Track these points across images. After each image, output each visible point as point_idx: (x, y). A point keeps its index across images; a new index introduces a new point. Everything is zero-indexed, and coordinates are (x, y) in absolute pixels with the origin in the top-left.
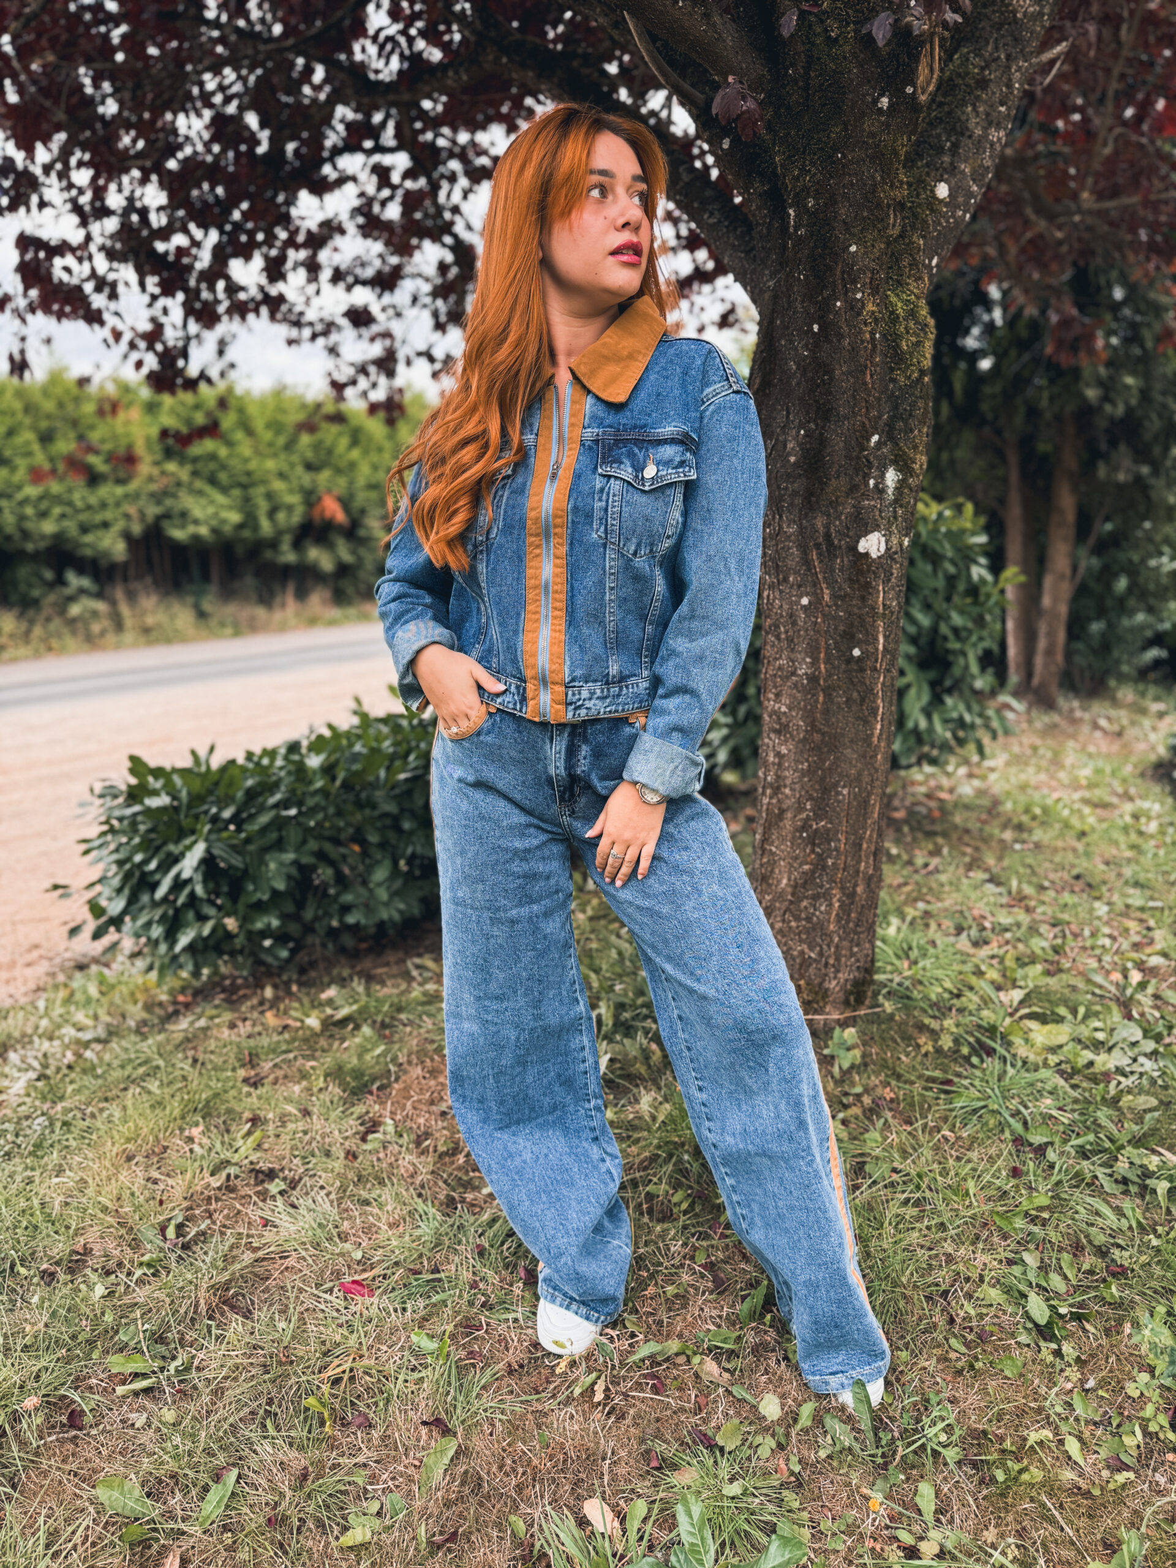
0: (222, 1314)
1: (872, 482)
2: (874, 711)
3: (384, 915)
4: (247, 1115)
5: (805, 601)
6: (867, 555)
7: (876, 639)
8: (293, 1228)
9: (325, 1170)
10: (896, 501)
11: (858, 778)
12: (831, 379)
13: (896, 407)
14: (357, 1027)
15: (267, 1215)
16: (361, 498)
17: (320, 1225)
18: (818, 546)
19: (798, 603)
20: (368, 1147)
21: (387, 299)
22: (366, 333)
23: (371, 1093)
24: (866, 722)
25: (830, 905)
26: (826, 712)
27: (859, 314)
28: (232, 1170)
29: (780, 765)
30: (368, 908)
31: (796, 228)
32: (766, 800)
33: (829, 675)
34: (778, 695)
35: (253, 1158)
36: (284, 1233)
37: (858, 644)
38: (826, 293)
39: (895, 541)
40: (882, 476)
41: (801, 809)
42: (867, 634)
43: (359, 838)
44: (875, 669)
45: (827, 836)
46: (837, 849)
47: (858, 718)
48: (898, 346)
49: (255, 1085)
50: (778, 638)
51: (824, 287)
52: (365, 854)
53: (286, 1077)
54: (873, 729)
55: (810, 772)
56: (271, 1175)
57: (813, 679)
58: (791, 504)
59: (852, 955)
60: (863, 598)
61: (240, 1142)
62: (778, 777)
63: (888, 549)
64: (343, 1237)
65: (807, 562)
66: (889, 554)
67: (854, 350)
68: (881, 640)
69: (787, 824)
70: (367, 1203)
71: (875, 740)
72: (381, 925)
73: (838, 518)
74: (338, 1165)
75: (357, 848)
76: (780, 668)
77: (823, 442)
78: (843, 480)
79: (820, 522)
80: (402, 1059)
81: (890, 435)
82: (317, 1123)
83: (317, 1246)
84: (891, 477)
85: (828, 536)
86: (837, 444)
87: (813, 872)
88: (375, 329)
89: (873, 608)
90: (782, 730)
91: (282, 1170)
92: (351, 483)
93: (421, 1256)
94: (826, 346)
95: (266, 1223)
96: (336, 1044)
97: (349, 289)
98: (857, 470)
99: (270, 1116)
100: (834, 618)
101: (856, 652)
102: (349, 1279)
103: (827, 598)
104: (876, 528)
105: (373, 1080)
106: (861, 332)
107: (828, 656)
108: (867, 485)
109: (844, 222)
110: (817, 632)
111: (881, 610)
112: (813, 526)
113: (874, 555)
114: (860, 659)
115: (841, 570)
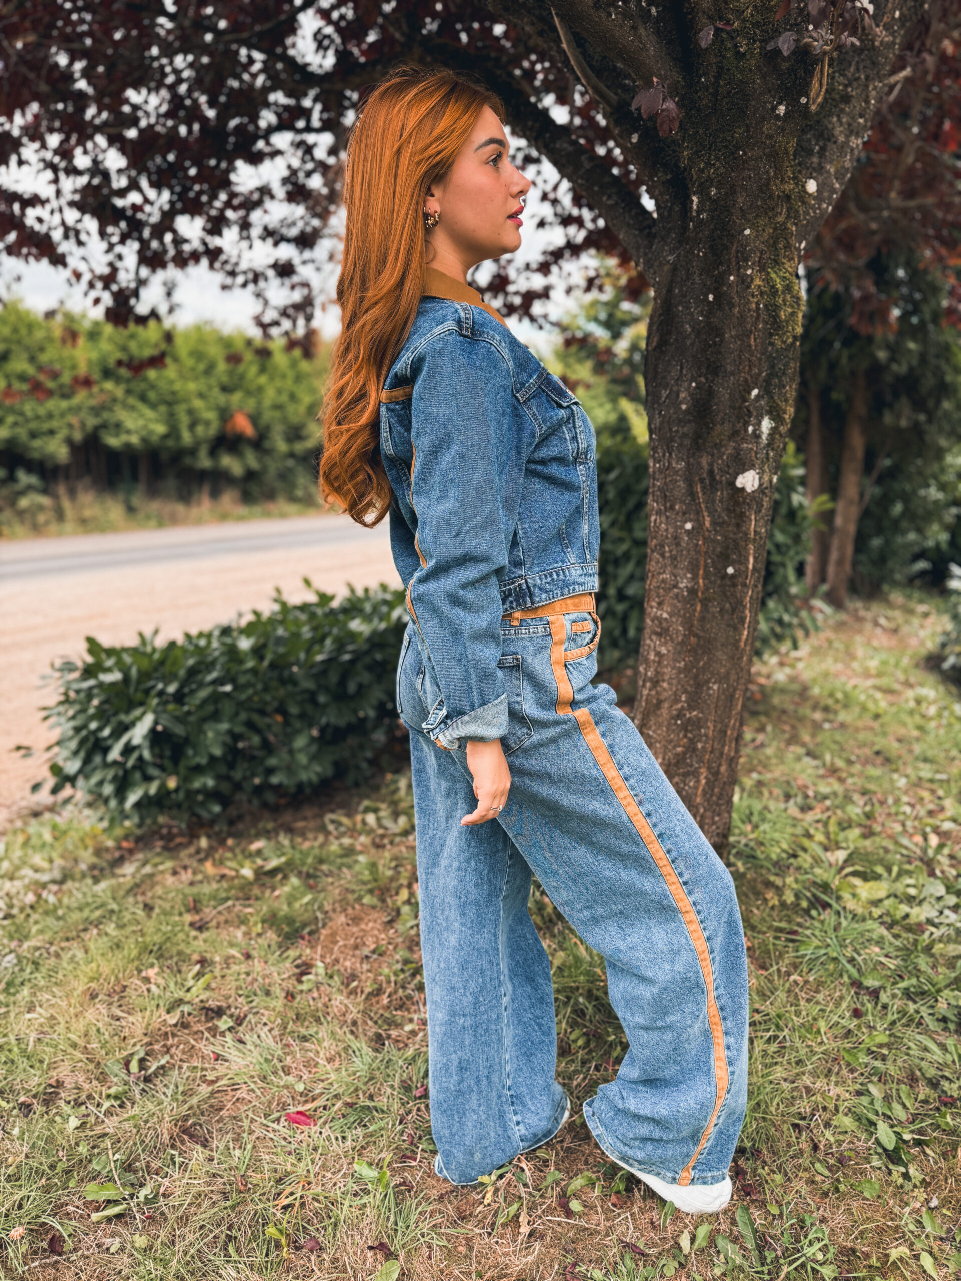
0: (183, 1142)
1: (751, 429)
2: (742, 621)
3: (304, 776)
4: (196, 957)
5: (688, 526)
6: (743, 490)
7: (747, 560)
8: (243, 1062)
9: (267, 1008)
10: (769, 445)
11: (727, 675)
12: (722, 341)
13: (773, 367)
14: (285, 877)
15: (218, 1050)
16: (268, 416)
17: (266, 1060)
18: (702, 481)
19: (682, 527)
20: (305, 987)
21: (307, 254)
22: (288, 282)
23: (303, 938)
24: (735, 629)
25: (698, 781)
26: (702, 619)
27: (749, 287)
28: (186, 1008)
29: (659, 662)
30: (290, 770)
31: (699, 212)
32: (645, 692)
33: (707, 589)
34: (660, 604)
35: (202, 997)
36: (234, 1067)
37: (732, 564)
38: (722, 268)
39: (766, 478)
40: (759, 424)
41: (677, 700)
42: (740, 555)
43: (282, 710)
44: (744, 585)
45: (698, 723)
46: (706, 735)
47: (729, 626)
48: (778, 316)
49: (200, 929)
50: (662, 555)
51: (721, 263)
52: (287, 723)
53: (226, 922)
54: (741, 634)
55: (686, 670)
56: (219, 1012)
57: (692, 592)
58: (681, 445)
59: (714, 823)
60: (738, 526)
61: (190, 983)
62: (657, 672)
63: (761, 485)
64: (287, 1071)
65: (692, 495)
66: (761, 490)
67: (742, 317)
68: (751, 560)
69: (664, 711)
70: (305, 1039)
71: (742, 644)
72: (300, 786)
73: (721, 457)
74: (279, 1003)
75: (279, 718)
76: (663, 581)
77: (710, 393)
78: (727, 426)
79: (704, 461)
80: (328, 907)
81: (767, 391)
82: (257, 966)
83: (264, 1079)
84: (766, 425)
85: (711, 473)
86: (723, 393)
87: (684, 753)
88: (295, 279)
89: (746, 534)
90: (663, 633)
91: (229, 1007)
92: (259, 403)
93: (357, 1090)
94: (719, 314)
95: (217, 1057)
96: (268, 893)
97: (276, 244)
98: (739, 418)
99: (217, 959)
100: (714, 541)
101: (730, 571)
102: (295, 1110)
103: (707, 524)
104: (752, 467)
105: (304, 925)
106: (749, 302)
107: (706, 573)
108: (746, 431)
109: (741, 209)
110: (698, 552)
111: (752, 535)
112: (699, 464)
113: (749, 489)
114: (733, 577)
115: (721, 501)
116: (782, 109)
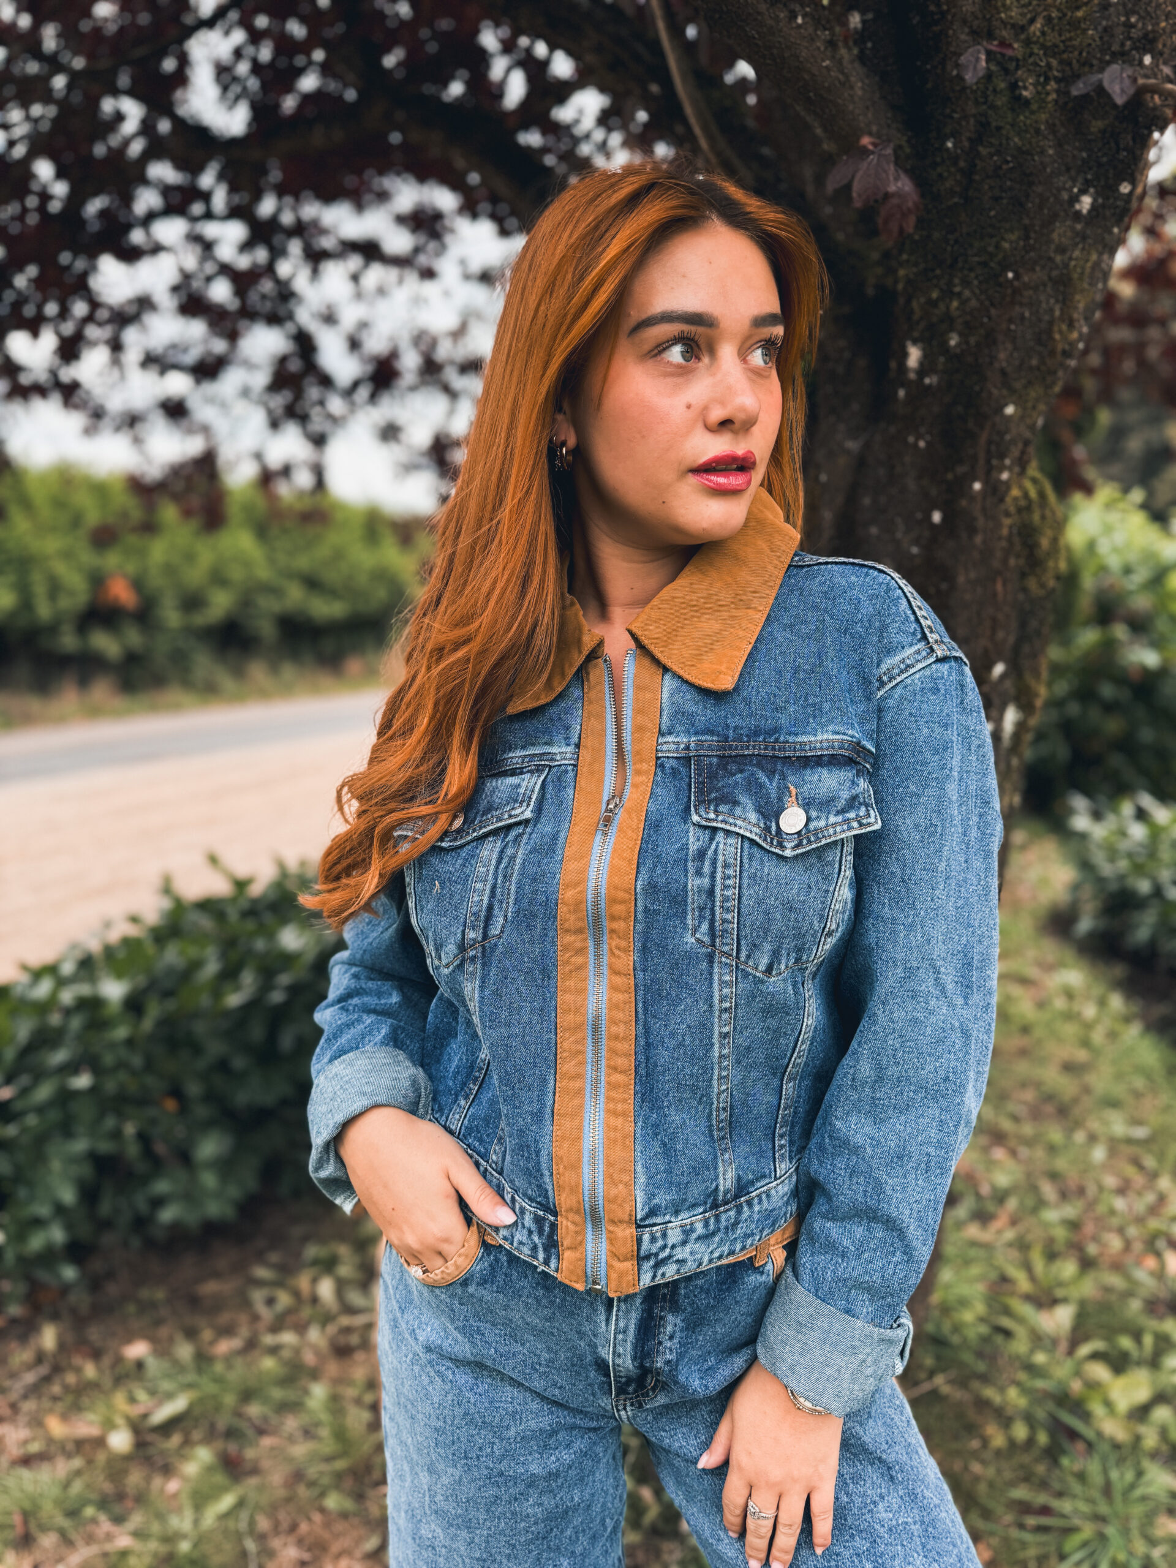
3: (212, 1209)
10: (1012, 749)
14: (188, 1440)
27: (1002, 500)
30: (190, 1199)
31: (920, 373)
38: (961, 470)
40: (1001, 717)
43: (174, 1091)
48: (1036, 544)
51: (961, 461)
52: (183, 1112)
67: (986, 550)
72: (206, 1225)
75: (171, 1106)
80: (264, 1522)
81: (1014, 668)
84: (1011, 717)
88: (190, 422)
94: (950, 543)
96: (158, 1483)
106: (999, 525)
109: (1003, 372)
116: (1086, 202)
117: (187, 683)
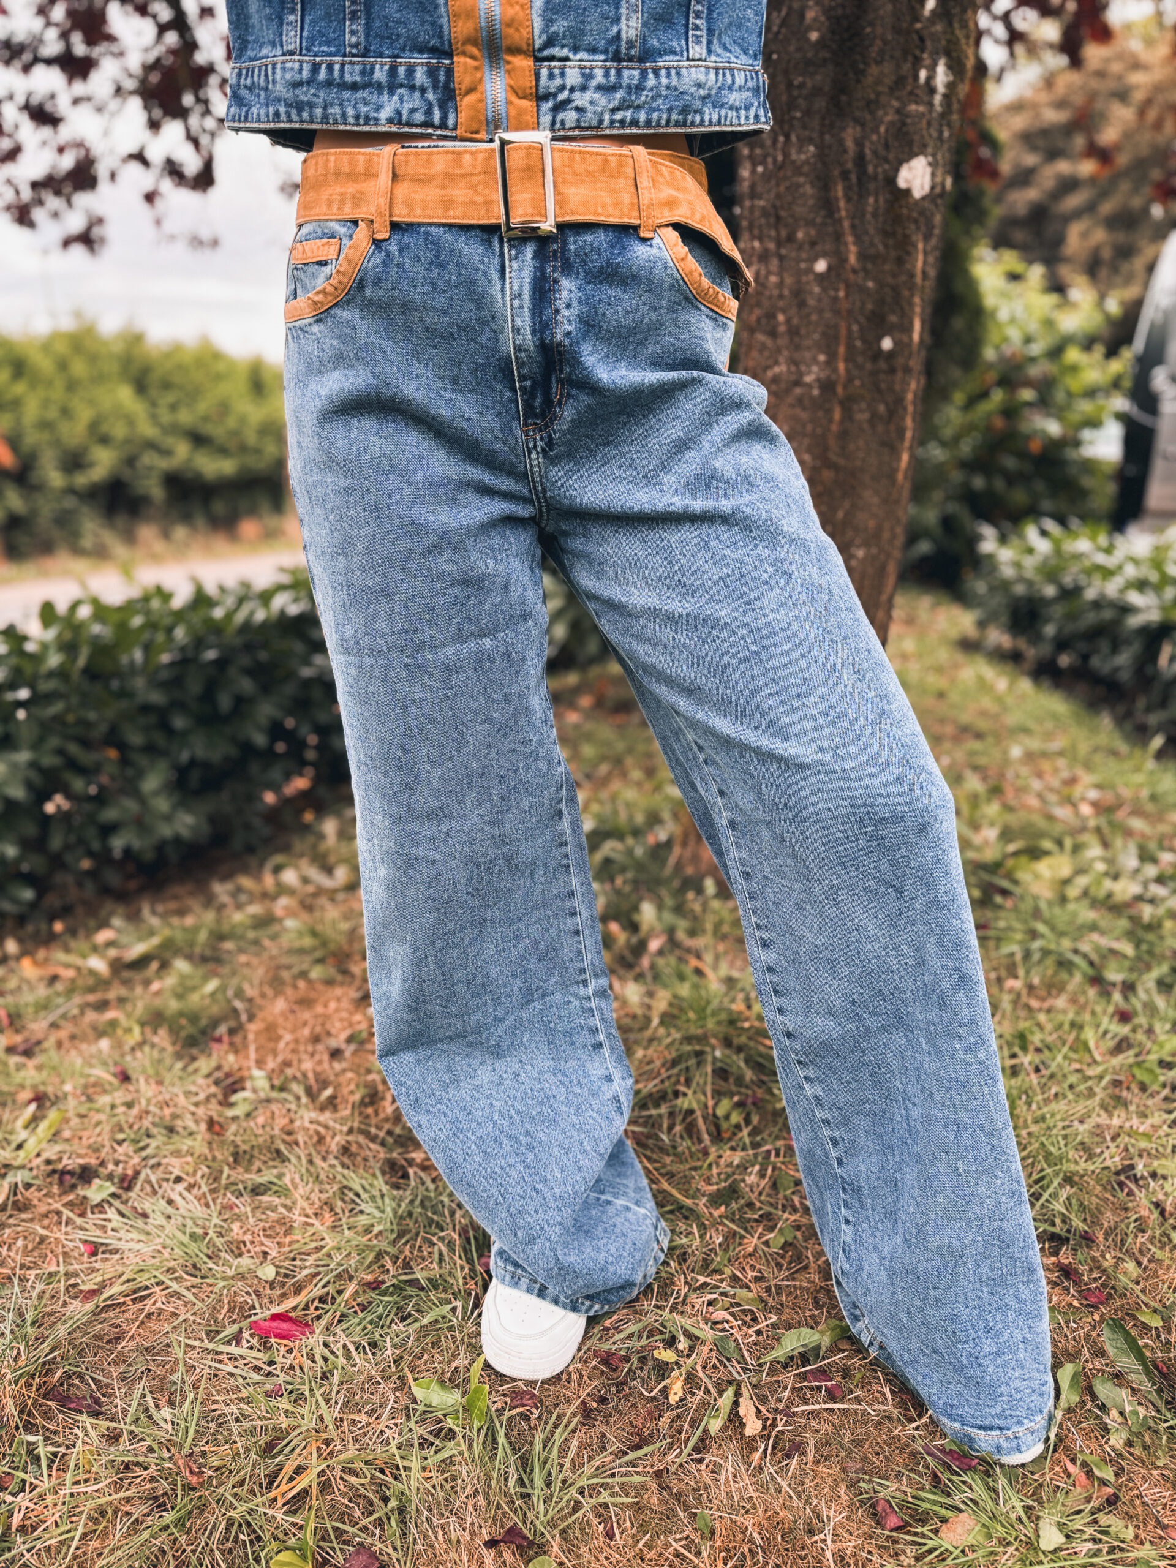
0: (47, 1415)
2: (901, 434)
4: (25, 1095)
5: (821, 266)
6: (908, 192)
7: (911, 324)
8: (147, 1250)
9: (177, 1154)
10: (943, 115)
11: (877, 534)
15: (94, 1235)
18: (845, 175)
19: (810, 270)
20: (239, 1111)
22: (53, 136)
23: (219, 1040)
26: (843, 434)
28: (20, 1177)
30: (141, 824)
33: (850, 380)
35: (51, 1153)
36: (133, 1260)
37: (889, 331)
39: (940, 175)
40: (933, 69)
42: (901, 315)
43: (115, 740)
44: (907, 370)
47: (883, 444)
52: (125, 761)
54: (899, 459)
56: (86, 1175)
57: (828, 386)
58: (808, 113)
60: (900, 261)
61: (23, 1135)
63: (933, 188)
65: (827, 205)
66: (933, 196)
68: (917, 325)
71: (900, 476)
73: (876, 130)
74: (199, 1144)
75: (113, 754)
78: (888, 67)
79: (850, 136)
80: (250, 992)
82: (146, 1090)
84: (942, 75)
89: (912, 276)
91: (102, 1164)
95: (94, 1249)
98: (906, 52)
99: (68, 1088)
100: (862, 289)
101: (887, 344)
103: (852, 259)
104: (922, 151)
105: (215, 1023)
107: (850, 347)
108: (916, 77)
110: (837, 312)
111: (919, 279)
112: (841, 143)
113: (917, 194)
114: (891, 354)
115: (875, 215)
117: (78, 551)
